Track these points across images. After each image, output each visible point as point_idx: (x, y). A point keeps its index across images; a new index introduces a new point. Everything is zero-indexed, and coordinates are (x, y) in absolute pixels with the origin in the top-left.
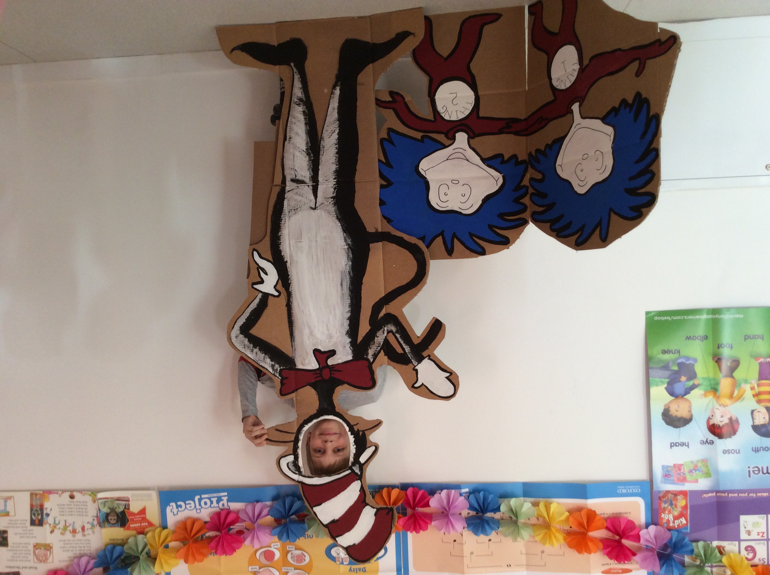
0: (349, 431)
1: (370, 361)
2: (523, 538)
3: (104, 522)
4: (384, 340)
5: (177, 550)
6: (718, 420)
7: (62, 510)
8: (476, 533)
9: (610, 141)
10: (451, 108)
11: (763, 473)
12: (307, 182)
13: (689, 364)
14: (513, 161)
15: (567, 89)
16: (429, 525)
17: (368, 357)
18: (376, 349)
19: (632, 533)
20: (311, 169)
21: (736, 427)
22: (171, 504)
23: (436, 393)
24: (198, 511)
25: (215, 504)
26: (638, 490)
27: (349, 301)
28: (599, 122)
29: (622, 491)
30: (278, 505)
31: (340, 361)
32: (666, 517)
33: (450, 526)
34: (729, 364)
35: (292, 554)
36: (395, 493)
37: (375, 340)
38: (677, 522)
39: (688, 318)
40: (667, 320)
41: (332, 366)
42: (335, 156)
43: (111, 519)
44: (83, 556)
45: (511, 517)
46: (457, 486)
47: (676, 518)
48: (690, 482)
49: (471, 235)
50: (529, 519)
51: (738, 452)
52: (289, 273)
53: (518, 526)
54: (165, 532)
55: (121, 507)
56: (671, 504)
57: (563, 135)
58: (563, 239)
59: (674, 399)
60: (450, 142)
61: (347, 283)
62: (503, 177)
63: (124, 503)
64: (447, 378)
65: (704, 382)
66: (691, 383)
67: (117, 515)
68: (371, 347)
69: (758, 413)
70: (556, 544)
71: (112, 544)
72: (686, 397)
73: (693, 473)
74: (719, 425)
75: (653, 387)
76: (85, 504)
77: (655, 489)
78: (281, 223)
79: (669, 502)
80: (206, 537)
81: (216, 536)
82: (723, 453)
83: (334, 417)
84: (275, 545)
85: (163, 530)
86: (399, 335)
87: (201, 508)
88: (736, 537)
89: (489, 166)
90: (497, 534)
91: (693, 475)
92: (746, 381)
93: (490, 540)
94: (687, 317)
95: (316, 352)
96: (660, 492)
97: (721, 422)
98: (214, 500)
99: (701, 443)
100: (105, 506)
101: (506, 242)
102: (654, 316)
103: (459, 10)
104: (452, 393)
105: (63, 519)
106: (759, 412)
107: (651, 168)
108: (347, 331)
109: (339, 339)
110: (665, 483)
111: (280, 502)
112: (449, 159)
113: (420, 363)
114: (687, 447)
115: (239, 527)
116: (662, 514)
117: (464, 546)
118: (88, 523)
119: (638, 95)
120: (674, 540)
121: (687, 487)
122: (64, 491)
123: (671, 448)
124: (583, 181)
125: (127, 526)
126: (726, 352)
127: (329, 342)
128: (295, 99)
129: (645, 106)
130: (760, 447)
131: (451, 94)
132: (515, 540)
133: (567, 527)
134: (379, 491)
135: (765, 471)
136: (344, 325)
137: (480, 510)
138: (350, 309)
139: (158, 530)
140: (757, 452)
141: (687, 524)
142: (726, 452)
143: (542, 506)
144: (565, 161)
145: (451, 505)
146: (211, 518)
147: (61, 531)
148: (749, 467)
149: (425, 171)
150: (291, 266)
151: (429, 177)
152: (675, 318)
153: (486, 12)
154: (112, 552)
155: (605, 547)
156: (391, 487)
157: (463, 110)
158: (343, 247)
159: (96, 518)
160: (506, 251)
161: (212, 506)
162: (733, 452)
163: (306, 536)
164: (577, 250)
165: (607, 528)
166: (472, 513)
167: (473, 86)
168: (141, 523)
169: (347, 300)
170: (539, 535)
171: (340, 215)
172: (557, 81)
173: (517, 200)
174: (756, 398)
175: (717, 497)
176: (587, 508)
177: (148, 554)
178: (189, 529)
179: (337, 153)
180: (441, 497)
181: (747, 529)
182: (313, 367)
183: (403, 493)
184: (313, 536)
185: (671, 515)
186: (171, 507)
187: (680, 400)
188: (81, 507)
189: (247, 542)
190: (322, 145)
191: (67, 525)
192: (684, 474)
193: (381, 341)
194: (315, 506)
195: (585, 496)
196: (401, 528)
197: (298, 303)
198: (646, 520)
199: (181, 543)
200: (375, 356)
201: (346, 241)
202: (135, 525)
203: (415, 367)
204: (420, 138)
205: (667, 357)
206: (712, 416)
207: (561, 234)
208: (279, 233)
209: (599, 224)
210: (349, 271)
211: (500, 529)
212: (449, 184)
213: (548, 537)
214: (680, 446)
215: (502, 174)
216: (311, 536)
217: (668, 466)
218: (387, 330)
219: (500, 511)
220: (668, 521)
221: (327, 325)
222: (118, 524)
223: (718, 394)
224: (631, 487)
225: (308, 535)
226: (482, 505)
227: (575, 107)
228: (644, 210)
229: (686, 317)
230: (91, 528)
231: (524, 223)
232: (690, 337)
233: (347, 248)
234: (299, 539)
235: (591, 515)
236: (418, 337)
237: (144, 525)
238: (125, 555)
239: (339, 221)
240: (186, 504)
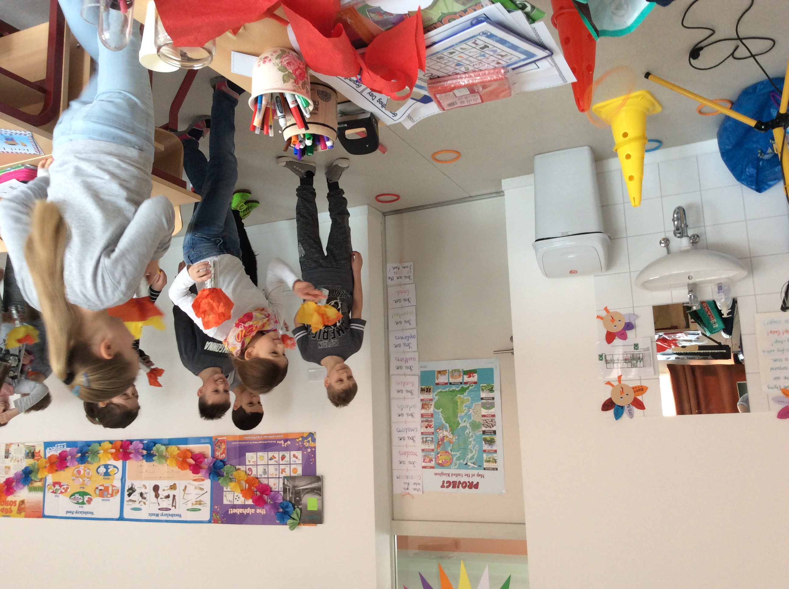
3: (26, 457)
5: (49, 468)
7: (15, 452)
8: (148, 462)
22: (48, 449)
26: (209, 441)
29: (202, 441)
43: (29, 455)
54: (44, 460)
55: (33, 450)
63: (34, 448)
67: (31, 453)
71: (27, 466)
76: (22, 448)
79: (219, 446)
88: (244, 464)
96: (216, 441)
98: (62, 446)
100: (28, 449)
105: (15, 455)
115: (68, 459)
116: (216, 452)
118: (23, 457)
133: (178, 458)
141: (224, 456)
147: (14, 460)
159: (25, 454)
165: (195, 458)
168: (38, 457)
175: (239, 444)
181: (249, 460)
185: (219, 453)
191: (16, 458)
198: (210, 454)
202: (35, 458)
222: (32, 458)
224: (206, 439)
235: (189, 452)
240: (52, 448)
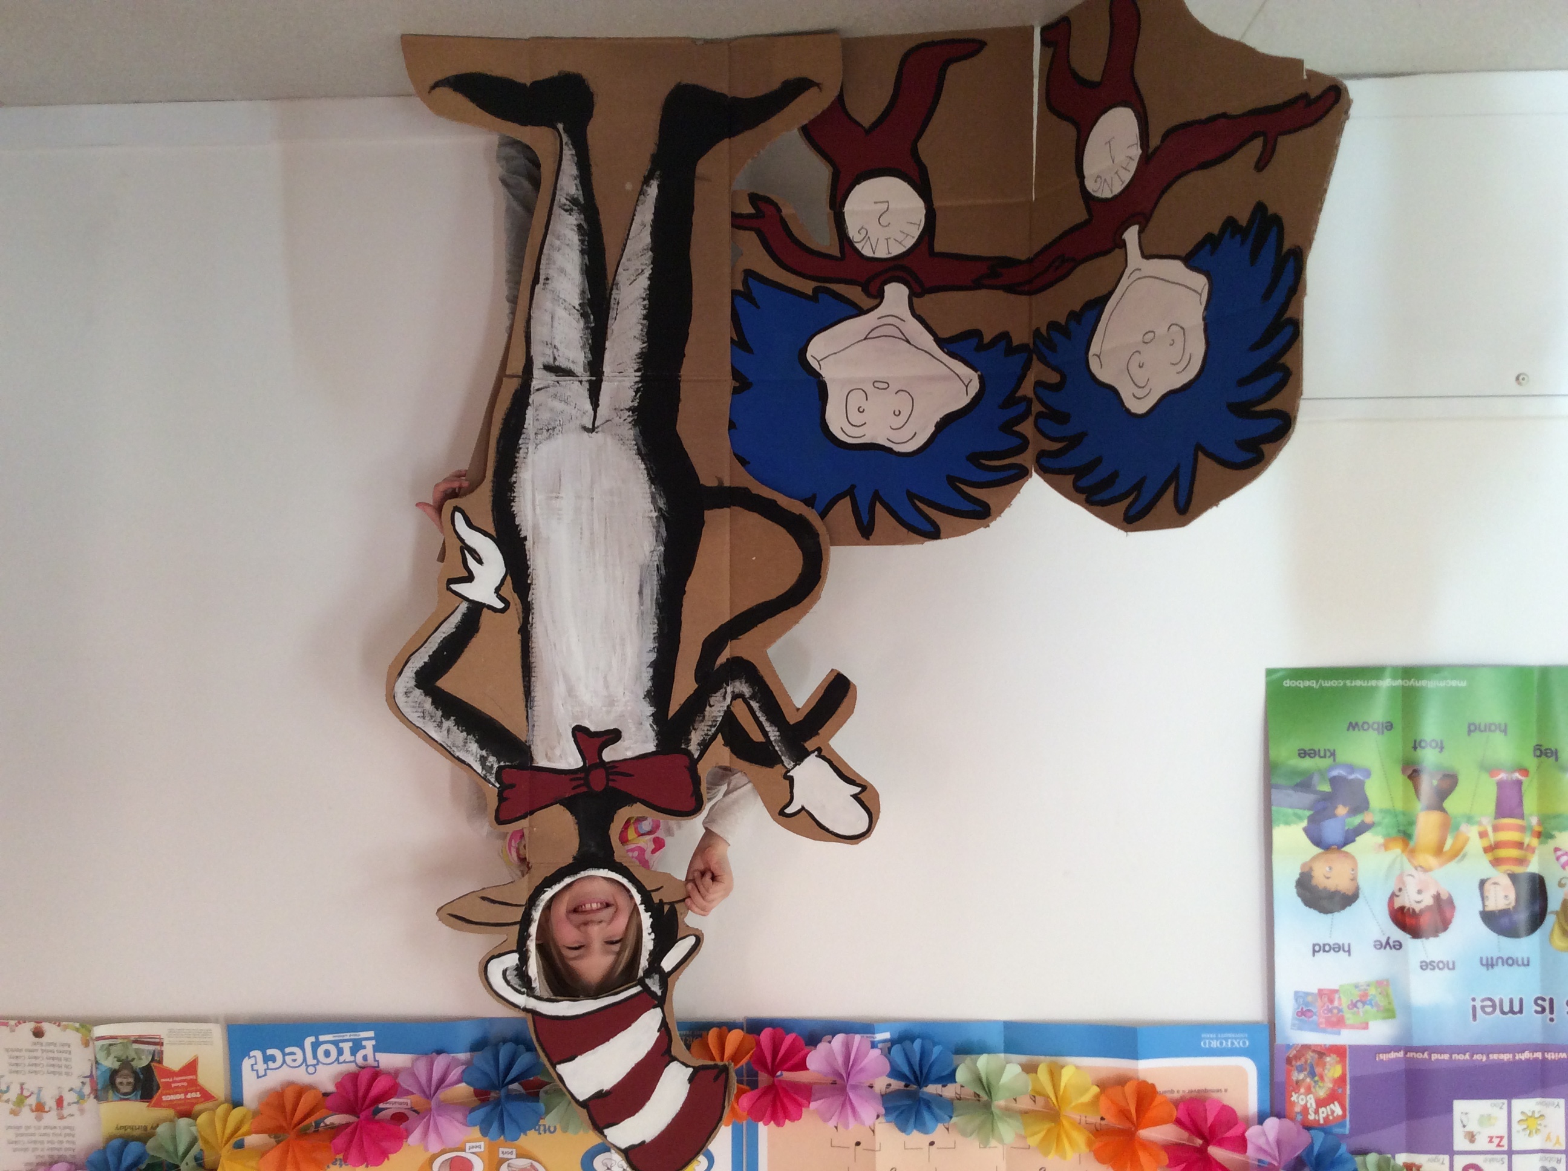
0: (641, 904)
1: (693, 755)
2: (1001, 1140)
3: (105, 1089)
4: (725, 712)
5: (262, 1152)
6: (1411, 899)
7: (14, 1061)
8: (903, 1128)
9: (1201, 304)
10: (875, 232)
11: (1503, 1013)
12: (578, 375)
13: (1352, 779)
14: (1003, 344)
15: (1115, 197)
16: (804, 1110)
17: (689, 748)
18: (706, 732)
19: (1231, 1133)
20: (588, 346)
21: (1448, 914)
22: (252, 1053)
23: (831, 829)
24: (311, 1070)
25: (347, 1055)
26: (1244, 1043)
27: (653, 629)
28: (1178, 265)
29: (1210, 1043)
30: (483, 1060)
31: (629, 754)
32: (1300, 1100)
33: (849, 1111)
34: (1435, 782)
35: (509, 1166)
36: (734, 1038)
37: (706, 713)
38: (1324, 1112)
39: (1353, 685)
40: (1310, 688)
41: (611, 764)
42: (641, 324)
43: (121, 1083)
44: (56, 1162)
45: (979, 1096)
46: (866, 1028)
47: (1321, 1103)
48: (1352, 1027)
49: (911, 496)
50: (1015, 1100)
51: (1451, 966)
52: (529, 563)
53: (992, 1113)
54: (237, 1113)
55: (143, 1057)
56: (1312, 1074)
57: (1105, 292)
58: (1099, 508)
59: (1320, 854)
60: (873, 302)
61: (652, 590)
62: (981, 378)
63: (152, 1048)
64: (855, 797)
65: (1383, 818)
66: (1356, 820)
67: (135, 1073)
68: (696, 727)
69: (1493, 886)
70: (1070, 1154)
71: (121, 1137)
72: (1346, 849)
73: (1357, 1008)
74: (1414, 910)
75: (1278, 825)
76: (66, 1048)
77: (1279, 1041)
78: (518, 455)
79: (1308, 1069)
80: (326, 1125)
81: (347, 1125)
82: (1421, 967)
83: (610, 872)
84: (473, 1147)
85: (234, 1108)
86: (758, 705)
87: (317, 1064)
88: (1446, 1147)
89: (952, 355)
90: (948, 1129)
91: (1358, 1012)
92: (1470, 820)
93: (932, 1144)
94: (1352, 683)
95: (580, 733)
96: (1289, 1047)
97: (1418, 902)
98: (348, 1044)
99: (1375, 946)
100: (108, 1054)
101: (982, 513)
102: (1284, 678)
103: (899, 29)
104: (865, 830)
105: (15, 1081)
106: (1495, 883)
107: (1281, 361)
108: (648, 692)
109: (629, 708)
110: (1300, 1029)
111: (487, 1053)
112: (869, 337)
113: (799, 764)
114: (1347, 954)
115: (397, 1106)
116: (1293, 1093)
117: (877, 1153)
118: (71, 1090)
119: (1260, 208)
120: (1316, 1149)
121: (1347, 1038)
122: (21, 1020)
123: (1314, 955)
124: (1143, 387)
125: (154, 1100)
126: (1429, 758)
127: (608, 712)
128: (561, 199)
129: (1275, 229)
130: (1498, 958)
131: (875, 203)
132: (985, 1144)
133: (1094, 1119)
134: (701, 1036)
135: (1506, 1008)
136: (641, 677)
137: (912, 1078)
138: (657, 645)
139: (221, 1110)
140: (1490, 967)
141: (1344, 1116)
142: (1427, 966)
143: (1043, 1074)
144: (1107, 346)
145: (853, 1065)
146: (339, 1085)
147: (10, 1106)
148: (1474, 1000)
149: (818, 362)
150: (533, 547)
151: (827, 372)
152: (1326, 685)
153: (956, 37)
154: (120, 1153)
155: (1174, 1161)
156: (728, 1026)
157: (900, 237)
158: (647, 515)
159: (87, 1080)
160: (981, 532)
161: (341, 1059)
162: (1441, 965)
163: (542, 1128)
164: (1126, 531)
165: (1179, 1122)
166: (897, 1085)
167: (923, 189)
168: (186, 1094)
169: (651, 626)
170: (1039, 1132)
171: (644, 446)
172: (1096, 182)
173: (1008, 428)
174: (1490, 856)
175: (1408, 1060)
176: (1138, 1079)
177: (199, 1160)
178: (289, 1107)
179: (645, 317)
180: (831, 1048)
181: (1468, 1129)
182: (569, 764)
183: (751, 1038)
184: (555, 1127)
185: (1311, 1096)
186: (252, 1061)
187: (1333, 856)
188: (56, 1055)
189: (414, 1138)
190: (615, 299)
191: (26, 1093)
192: (1340, 1010)
193: (720, 714)
194: (560, 1062)
195: (1133, 1054)
196: (745, 1113)
197: (546, 627)
198: (1259, 1107)
199: (270, 1136)
200: (705, 746)
201: (654, 500)
202: (173, 1097)
203: (789, 771)
204: (810, 293)
205: (1307, 763)
206: (1400, 890)
207: (1097, 498)
208: (511, 476)
209: (1174, 476)
210: (657, 565)
211: (954, 1119)
212: (869, 388)
213: (1053, 1141)
214: (1332, 951)
215: (979, 373)
216: (552, 1129)
217: (1307, 994)
218: (733, 692)
219: (955, 1082)
220: (1305, 1110)
221: (605, 678)
222: (136, 1095)
223: (1412, 844)
224: (1230, 1035)
225: (544, 1126)
226: (917, 1068)
227: (1131, 236)
228: (1266, 448)
229: (1348, 683)
230: (77, 1103)
231: (1022, 474)
232: (1357, 724)
233: (656, 517)
234: (526, 1135)
235: (1146, 1093)
236: (798, 709)
237: (192, 1098)
238: (147, 1161)
239: (643, 460)
240: (284, 1055)
